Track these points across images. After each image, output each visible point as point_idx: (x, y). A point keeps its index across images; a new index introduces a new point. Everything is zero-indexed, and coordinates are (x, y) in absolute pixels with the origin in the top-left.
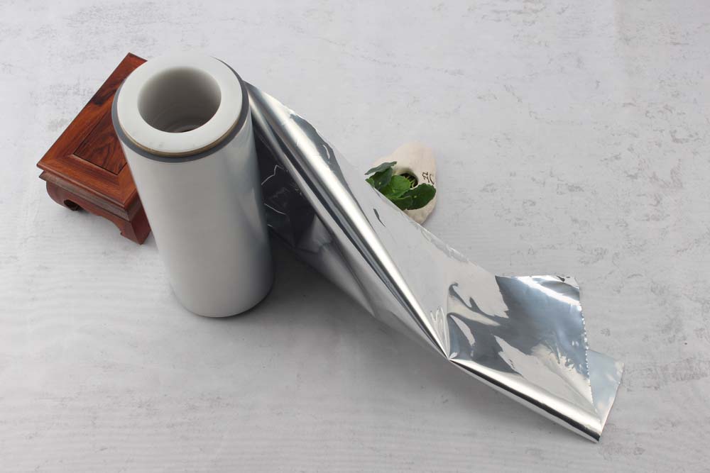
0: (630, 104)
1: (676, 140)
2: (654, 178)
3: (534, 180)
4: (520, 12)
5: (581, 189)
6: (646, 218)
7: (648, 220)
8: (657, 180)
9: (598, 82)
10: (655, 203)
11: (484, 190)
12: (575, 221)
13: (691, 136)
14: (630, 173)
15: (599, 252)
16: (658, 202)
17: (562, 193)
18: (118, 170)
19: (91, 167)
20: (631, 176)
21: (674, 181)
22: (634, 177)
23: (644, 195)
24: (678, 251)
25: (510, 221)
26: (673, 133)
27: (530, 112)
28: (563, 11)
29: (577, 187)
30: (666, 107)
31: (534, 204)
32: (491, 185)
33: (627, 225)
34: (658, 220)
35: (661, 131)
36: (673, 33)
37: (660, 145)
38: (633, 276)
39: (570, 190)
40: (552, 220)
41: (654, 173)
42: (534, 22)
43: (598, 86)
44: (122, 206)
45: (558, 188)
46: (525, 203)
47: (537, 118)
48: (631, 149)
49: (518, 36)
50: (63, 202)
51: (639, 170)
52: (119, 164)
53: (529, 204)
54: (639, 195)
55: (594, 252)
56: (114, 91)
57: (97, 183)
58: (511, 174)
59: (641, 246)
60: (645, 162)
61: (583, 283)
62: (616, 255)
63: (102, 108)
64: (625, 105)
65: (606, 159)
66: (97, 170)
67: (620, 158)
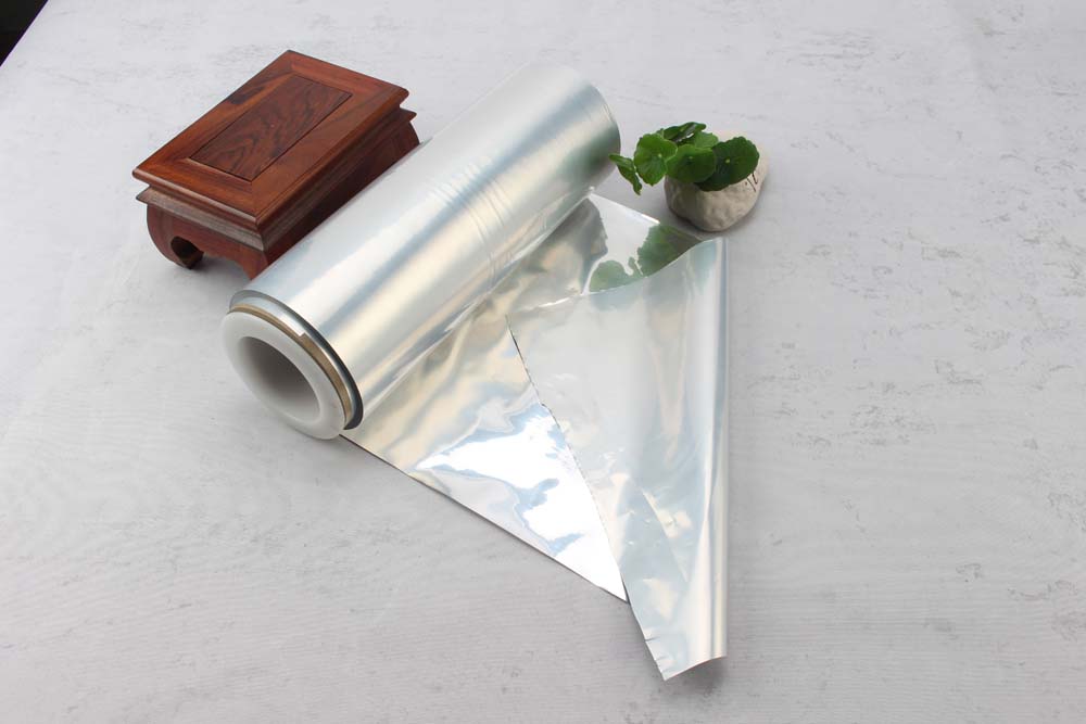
0: (1010, 156)
2: (1064, 244)
3: (885, 241)
4: (838, 57)
5: (958, 255)
6: (1062, 293)
7: (1067, 295)
8: (1069, 246)
9: (959, 133)
10: (1073, 274)
11: (812, 253)
12: (955, 294)
15: (1000, 334)
16: (1077, 274)
17: (931, 259)
18: (253, 177)
20: (1028, 240)
22: (1036, 241)
23: (1054, 264)
25: (856, 292)
26: (1079, 192)
27: (869, 163)
28: (898, 57)
29: (952, 252)
30: (1064, 163)
31: (889, 271)
32: (821, 246)
33: (1035, 301)
35: (1063, 189)
36: (1054, 83)
37: (1064, 205)
38: (1059, 367)
39: (943, 256)
40: (921, 293)
41: (1063, 238)
42: (859, 67)
43: (960, 137)
44: (253, 219)
45: (923, 253)
46: (875, 270)
47: (879, 170)
48: (1023, 208)
49: (839, 80)
50: (170, 244)
51: (1040, 232)
52: (255, 168)
53: (882, 271)
54: (1047, 264)
55: (991, 335)
56: (261, 90)
57: (220, 191)
58: (850, 235)
59: (1062, 328)
60: (1046, 224)
61: (982, 375)
62: (1027, 339)
63: (238, 108)
64: (1003, 157)
65: (988, 221)
66: (222, 177)
67: (1008, 220)
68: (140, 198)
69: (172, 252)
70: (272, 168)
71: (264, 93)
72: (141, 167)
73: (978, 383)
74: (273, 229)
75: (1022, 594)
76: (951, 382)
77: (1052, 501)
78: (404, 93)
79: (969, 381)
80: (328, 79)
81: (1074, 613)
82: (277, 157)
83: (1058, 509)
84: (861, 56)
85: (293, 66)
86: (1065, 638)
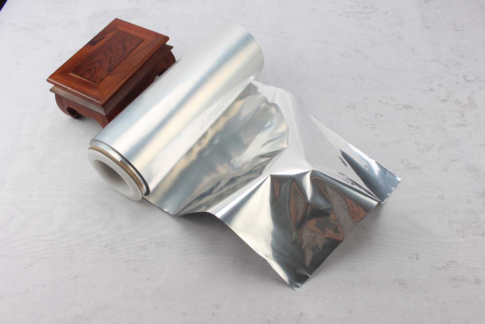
0: (435, 60)
1: (467, 81)
2: (457, 102)
3: (380, 101)
4: (361, 13)
5: (411, 108)
6: (456, 125)
7: (458, 126)
8: (460, 103)
9: (413, 49)
10: (461, 116)
11: (348, 107)
12: (410, 126)
13: (476, 79)
14: (442, 99)
15: (429, 145)
16: (463, 116)
17: (400, 110)
18: (99, 81)
19: (81, 79)
20: (442, 100)
21: (471, 104)
22: (445, 101)
23: (453, 111)
24: (481, 145)
25: (367, 126)
26: (465, 77)
27: (373, 64)
28: (387, 13)
29: (409, 106)
30: (458, 63)
31: (382, 115)
32: (352, 104)
33: (444, 129)
34: (464, 126)
35: (457, 76)
36: (454, 25)
37: (458, 83)
38: (454, 160)
39: (405, 108)
40: (395, 125)
41: (457, 99)
42: (370, 18)
43: (413, 51)
44: (100, 102)
45: (397, 106)
46: (376, 115)
47: (378, 67)
48: (440, 85)
49: (361, 24)
50: (66, 110)
51: (447, 97)
52: (101, 77)
53: (378, 116)
54: (450, 112)
55: (426, 146)
56: (104, 38)
57: (85, 89)
58: (365, 98)
59: (456, 142)
60: (450, 92)
61: (421, 165)
62: (440, 147)
63: (94, 47)
64: (432, 61)
65: (425, 91)
66: (86, 82)
67: (434, 90)
68: (51, 90)
69: (67, 112)
70: (108, 77)
71: (105, 40)
72: (50, 77)
73: (420, 168)
74: (110, 105)
75: (436, 267)
76: (407, 168)
77: (450, 224)
78: (167, 38)
79: (416, 168)
80: (133, 32)
81: (458, 275)
82: (110, 71)
83: (452, 227)
84: (371, 13)
85: (118, 26)
86: (453, 287)
